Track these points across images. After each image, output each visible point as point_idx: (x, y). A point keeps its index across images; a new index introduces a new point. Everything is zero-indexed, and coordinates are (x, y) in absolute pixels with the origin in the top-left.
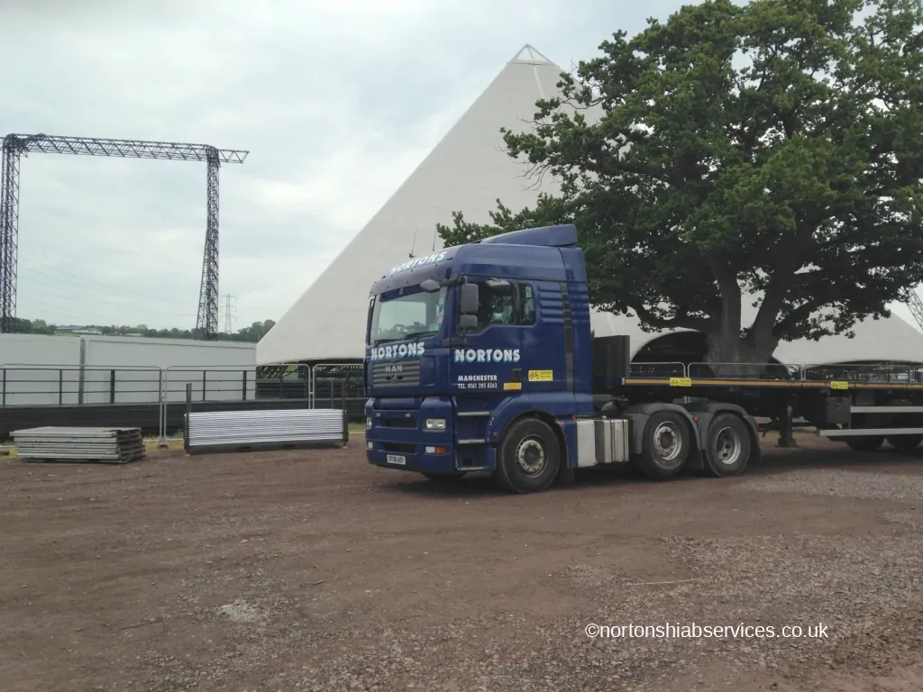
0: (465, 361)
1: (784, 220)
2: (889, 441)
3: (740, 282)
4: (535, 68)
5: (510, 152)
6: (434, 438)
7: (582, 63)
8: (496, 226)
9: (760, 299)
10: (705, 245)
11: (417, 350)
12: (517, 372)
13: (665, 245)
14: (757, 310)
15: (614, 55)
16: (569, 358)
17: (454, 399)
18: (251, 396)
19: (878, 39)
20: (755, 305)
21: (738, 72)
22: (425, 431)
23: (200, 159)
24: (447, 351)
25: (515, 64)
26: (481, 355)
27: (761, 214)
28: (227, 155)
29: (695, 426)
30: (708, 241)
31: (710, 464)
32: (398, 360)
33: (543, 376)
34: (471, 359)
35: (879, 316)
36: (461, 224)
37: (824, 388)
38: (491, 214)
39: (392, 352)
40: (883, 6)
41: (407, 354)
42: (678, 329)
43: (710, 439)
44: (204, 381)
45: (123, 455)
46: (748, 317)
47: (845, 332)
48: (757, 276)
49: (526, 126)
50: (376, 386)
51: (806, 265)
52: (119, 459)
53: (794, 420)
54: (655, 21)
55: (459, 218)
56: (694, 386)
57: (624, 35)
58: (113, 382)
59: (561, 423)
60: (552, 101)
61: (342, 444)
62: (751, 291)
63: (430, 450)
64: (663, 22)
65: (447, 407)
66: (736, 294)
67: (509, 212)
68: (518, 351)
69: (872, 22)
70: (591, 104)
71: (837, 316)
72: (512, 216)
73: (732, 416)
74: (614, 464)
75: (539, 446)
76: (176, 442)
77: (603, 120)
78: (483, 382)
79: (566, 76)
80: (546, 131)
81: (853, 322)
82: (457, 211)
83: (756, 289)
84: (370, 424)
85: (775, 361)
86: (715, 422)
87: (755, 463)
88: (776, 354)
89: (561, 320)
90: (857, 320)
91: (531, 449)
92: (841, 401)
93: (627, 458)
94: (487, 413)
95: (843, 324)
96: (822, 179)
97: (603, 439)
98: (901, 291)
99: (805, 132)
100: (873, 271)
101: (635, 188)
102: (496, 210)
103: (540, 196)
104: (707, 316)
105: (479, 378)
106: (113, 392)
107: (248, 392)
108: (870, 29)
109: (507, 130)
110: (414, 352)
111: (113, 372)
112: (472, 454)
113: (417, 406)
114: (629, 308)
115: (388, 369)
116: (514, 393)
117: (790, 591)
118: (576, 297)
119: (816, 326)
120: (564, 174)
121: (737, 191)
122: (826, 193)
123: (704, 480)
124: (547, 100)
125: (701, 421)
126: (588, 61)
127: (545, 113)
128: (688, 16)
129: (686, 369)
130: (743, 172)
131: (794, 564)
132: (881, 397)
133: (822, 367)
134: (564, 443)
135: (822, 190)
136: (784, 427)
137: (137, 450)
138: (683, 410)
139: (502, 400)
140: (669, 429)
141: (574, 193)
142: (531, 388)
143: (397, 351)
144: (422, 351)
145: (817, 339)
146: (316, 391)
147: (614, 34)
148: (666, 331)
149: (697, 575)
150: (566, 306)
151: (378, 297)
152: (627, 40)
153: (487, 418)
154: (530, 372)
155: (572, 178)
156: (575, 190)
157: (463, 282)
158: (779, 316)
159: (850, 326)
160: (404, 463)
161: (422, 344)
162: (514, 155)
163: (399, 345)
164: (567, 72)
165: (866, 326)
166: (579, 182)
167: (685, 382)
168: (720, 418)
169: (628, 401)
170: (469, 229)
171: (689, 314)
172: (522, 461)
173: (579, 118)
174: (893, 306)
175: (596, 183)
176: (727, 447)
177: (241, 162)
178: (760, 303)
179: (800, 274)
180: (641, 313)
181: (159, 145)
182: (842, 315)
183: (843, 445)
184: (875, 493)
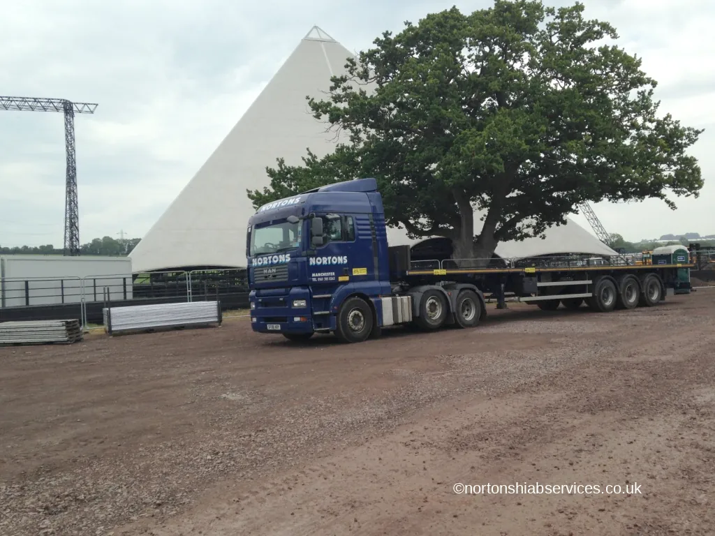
0: (316, 264)
1: (497, 166)
2: (563, 303)
3: (471, 203)
4: (322, 45)
5: (315, 115)
6: (299, 312)
7: (362, 53)
8: (308, 167)
9: (485, 215)
10: (449, 182)
11: (286, 259)
12: (346, 270)
13: (422, 179)
14: (483, 222)
15: (383, 48)
16: (376, 260)
17: (310, 287)
18: (130, 296)
19: (555, 39)
20: (482, 219)
21: (466, 57)
22: (293, 308)
23: (57, 109)
24: (305, 259)
25: (307, 41)
26: (325, 260)
27: (483, 162)
28: (80, 107)
29: (448, 298)
30: (451, 180)
31: (458, 320)
32: (272, 265)
33: (360, 272)
34: (319, 263)
35: (560, 223)
36: (283, 167)
37: (522, 272)
38: (303, 159)
39: (268, 261)
40: (557, 17)
41: (278, 262)
42: (433, 237)
43: (458, 305)
44: (95, 286)
45: (70, 338)
46: (478, 228)
47: (540, 234)
48: (483, 198)
49: (324, 95)
50: (256, 282)
51: (513, 191)
52: (68, 341)
53: (506, 293)
54: (410, 23)
55: (281, 162)
56: (447, 274)
57: (390, 34)
58: (27, 289)
59: (372, 300)
60: (342, 78)
61: (218, 324)
62: (480, 209)
63: (297, 319)
64: (416, 24)
65: (307, 293)
66: (470, 212)
67: (315, 157)
68: (346, 257)
69: (551, 27)
70: (369, 81)
71: (534, 224)
72: (319, 160)
73: (469, 291)
74: (404, 323)
75: (360, 314)
76: (97, 330)
77: (376, 90)
78: (327, 277)
79: (351, 60)
80: (337, 99)
81: (545, 228)
82: (280, 157)
83: (483, 207)
84: (254, 306)
85: (497, 256)
86: (460, 295)
87: (484, 319)
88: (497, 251)
89: (370, 237)
90: (547, 227)
91: (356, 316)
92: (531, 280)
93: (411, 320)
94: (329, 295)
95: (538, 229)
96: (520, 138)
97: (397, 308)
98: (574, 207)
99: (510, 101)
100: (555, 194)
101: (401, 139)
102: (307, 157)
103: (338, 146)
104: (452, 228)
105: (324, 274)
106: (27, 297)
107: (127, 294)
108: (550, 31)
109: (311, 98)
110: (284, 260)
111: (27, 282)
112: (323, 320)
113: (287, 294)
114: (400, 222)
115: (265, 271)
116: (345, 283)
117: (499, 371)
118: (379, 222)
119: (520, 232)
120: (352, 130)
121: (468, 148)
122: (523, 147)
123: (455, 331)
124: (338, 77)
125: (452, 295)
126: (366, 51)
127: (337, 86)
128: (432, 23)
129: (440, 263)
130: (471, 134)
131: (502, 362)
132: (556, 276)
133: (526, 259)
134: (374, 312)
135: (520, 145)
136: (500, 298)
137: (78, 334)
138: (442, 289)
139: (338, 287)
140: (434, 301)
141: (359, 142)
142: (354, 279)
143: (272, 260)
144: (289, 260)
145: (522, 240)
146: (192, 290)
147: (383, 34)
148: (425, 238)
149: (454, 369)
150: (372, 229)
151: (253, 227)
152: (392, 37)
153: (329, 299)
154: (354, 270)
155: (357, 132)
156: (360, 140)
157: (312, 217)
158: (498, 225)
159: (543, 231)
160: (279, 328)
161: (289, 255)
162: (318, 117)
163: (273, 256)
164: (351, 58)
165: (552, 231)
166: (363, 136)
167: (440, 272)
168: (463, 293)
169: (410, 285)
170: (289, 171)
171: (440, 226)
172: (351, 323)
173: (363, 93)
174: (569, 216)
175: (373, 135)
176: (468, 310)
177: (92, 112)
178: (485, 218)
179: (510, 197)
180: (408, 226)
181: (24, 99)
182: (537, 224)
183: (535, 307)
184: (549, 330)
